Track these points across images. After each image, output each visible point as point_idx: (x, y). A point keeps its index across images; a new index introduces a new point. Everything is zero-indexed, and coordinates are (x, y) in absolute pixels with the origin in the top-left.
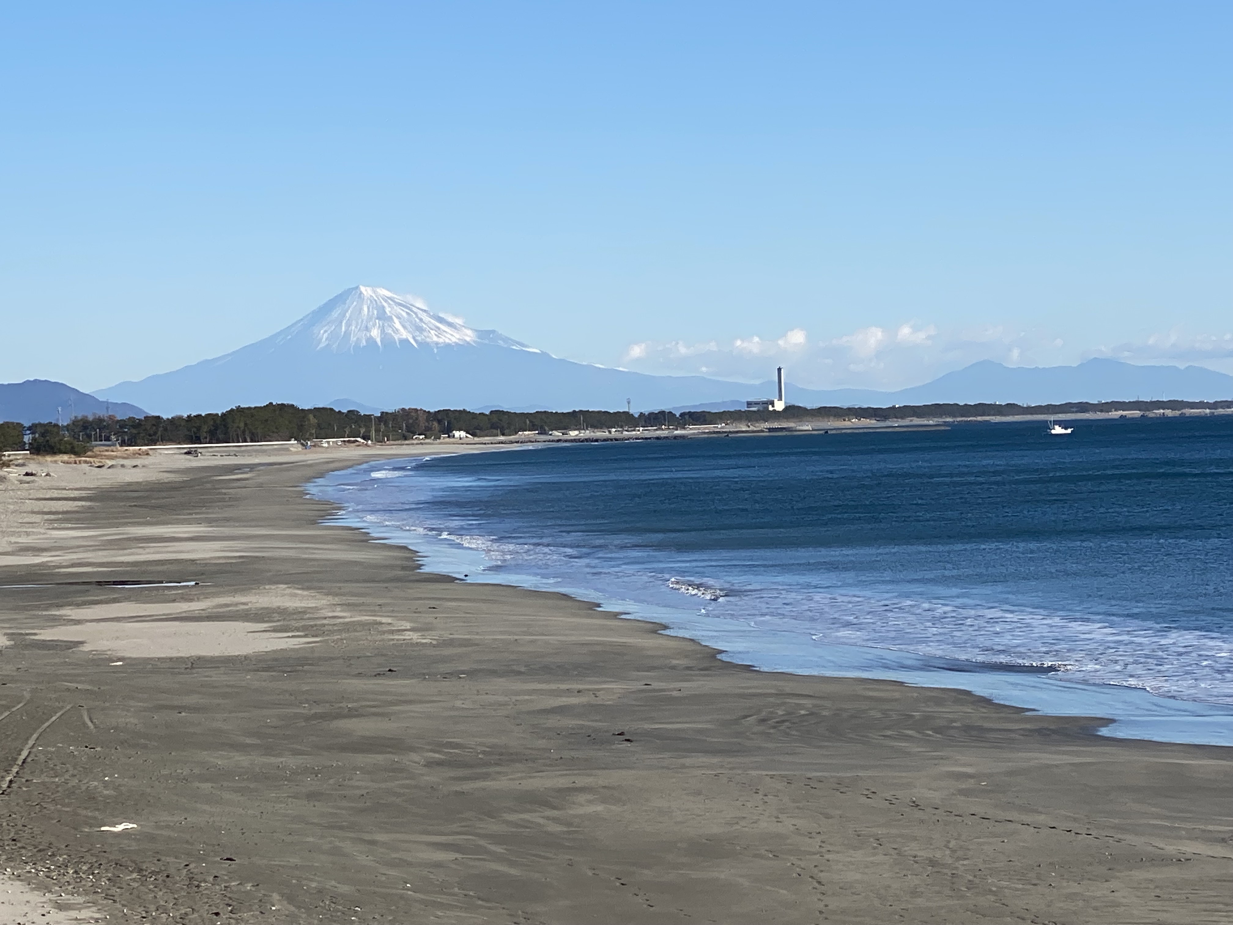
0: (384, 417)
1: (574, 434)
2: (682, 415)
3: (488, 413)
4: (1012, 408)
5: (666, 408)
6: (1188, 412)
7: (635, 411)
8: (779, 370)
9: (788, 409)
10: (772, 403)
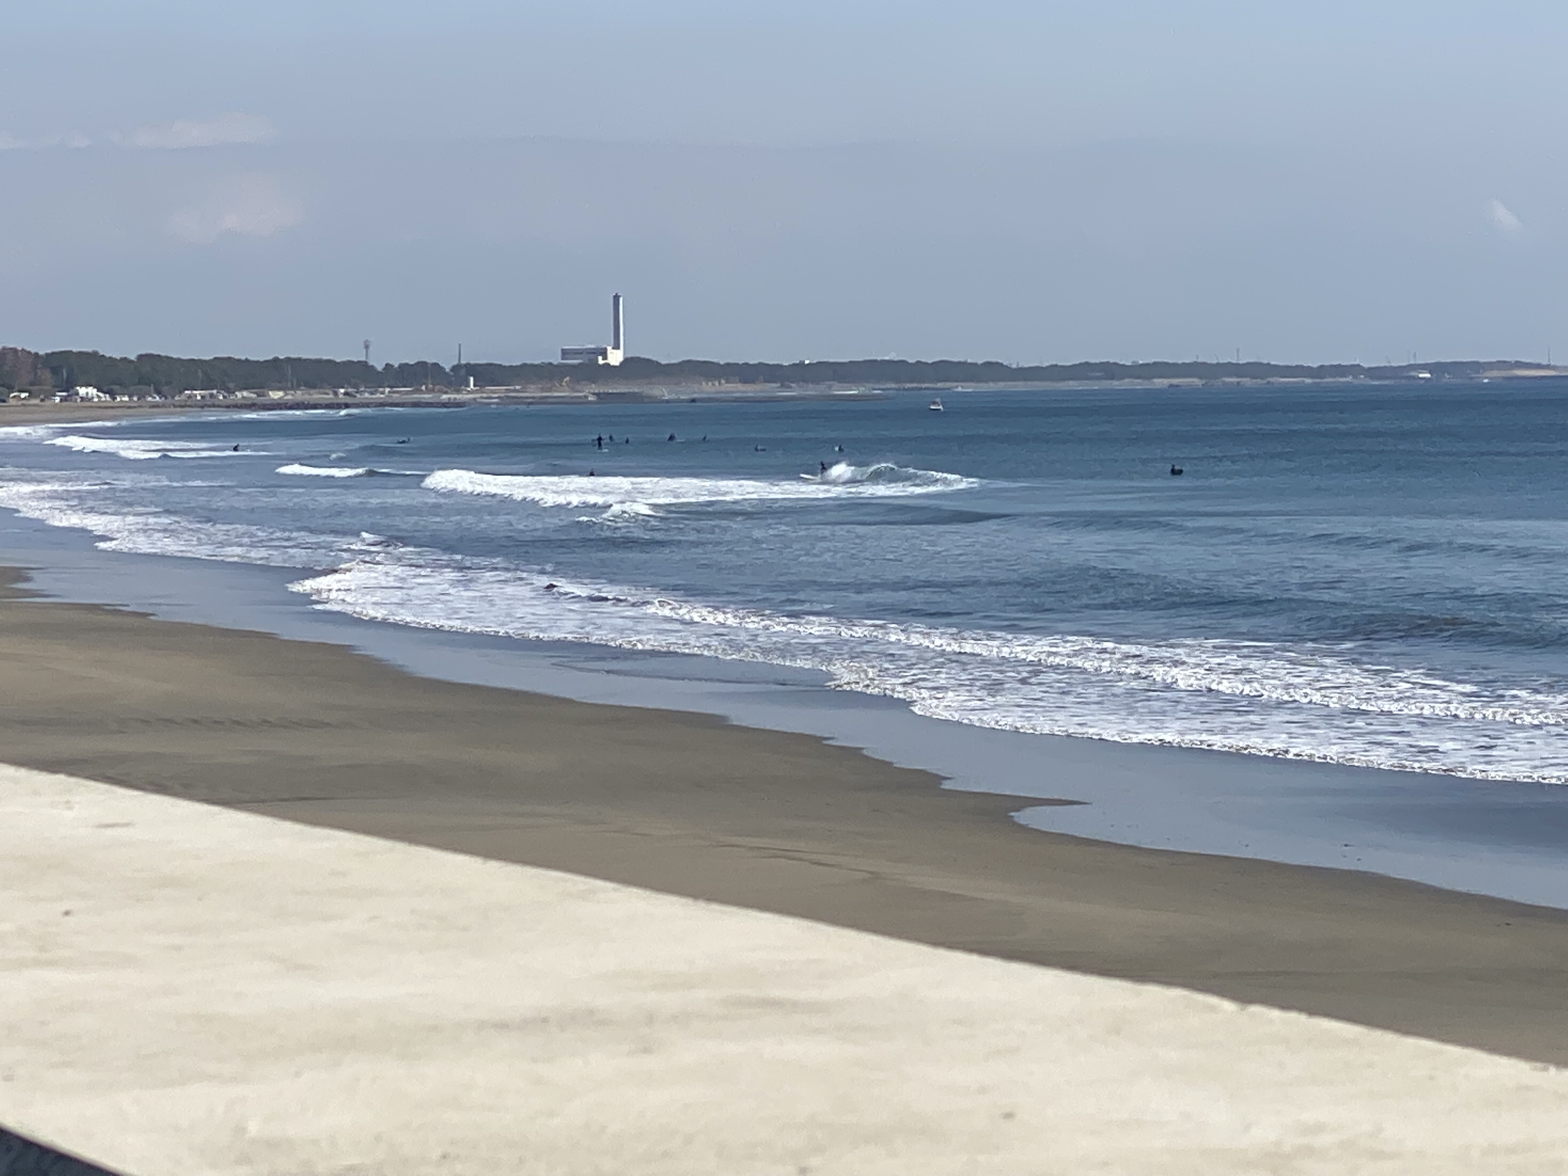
1: (276, 395)
2: (456, 368)
3: (134, 358)
7: (377, 361)
9: (630, 363)
10: (604, 353)
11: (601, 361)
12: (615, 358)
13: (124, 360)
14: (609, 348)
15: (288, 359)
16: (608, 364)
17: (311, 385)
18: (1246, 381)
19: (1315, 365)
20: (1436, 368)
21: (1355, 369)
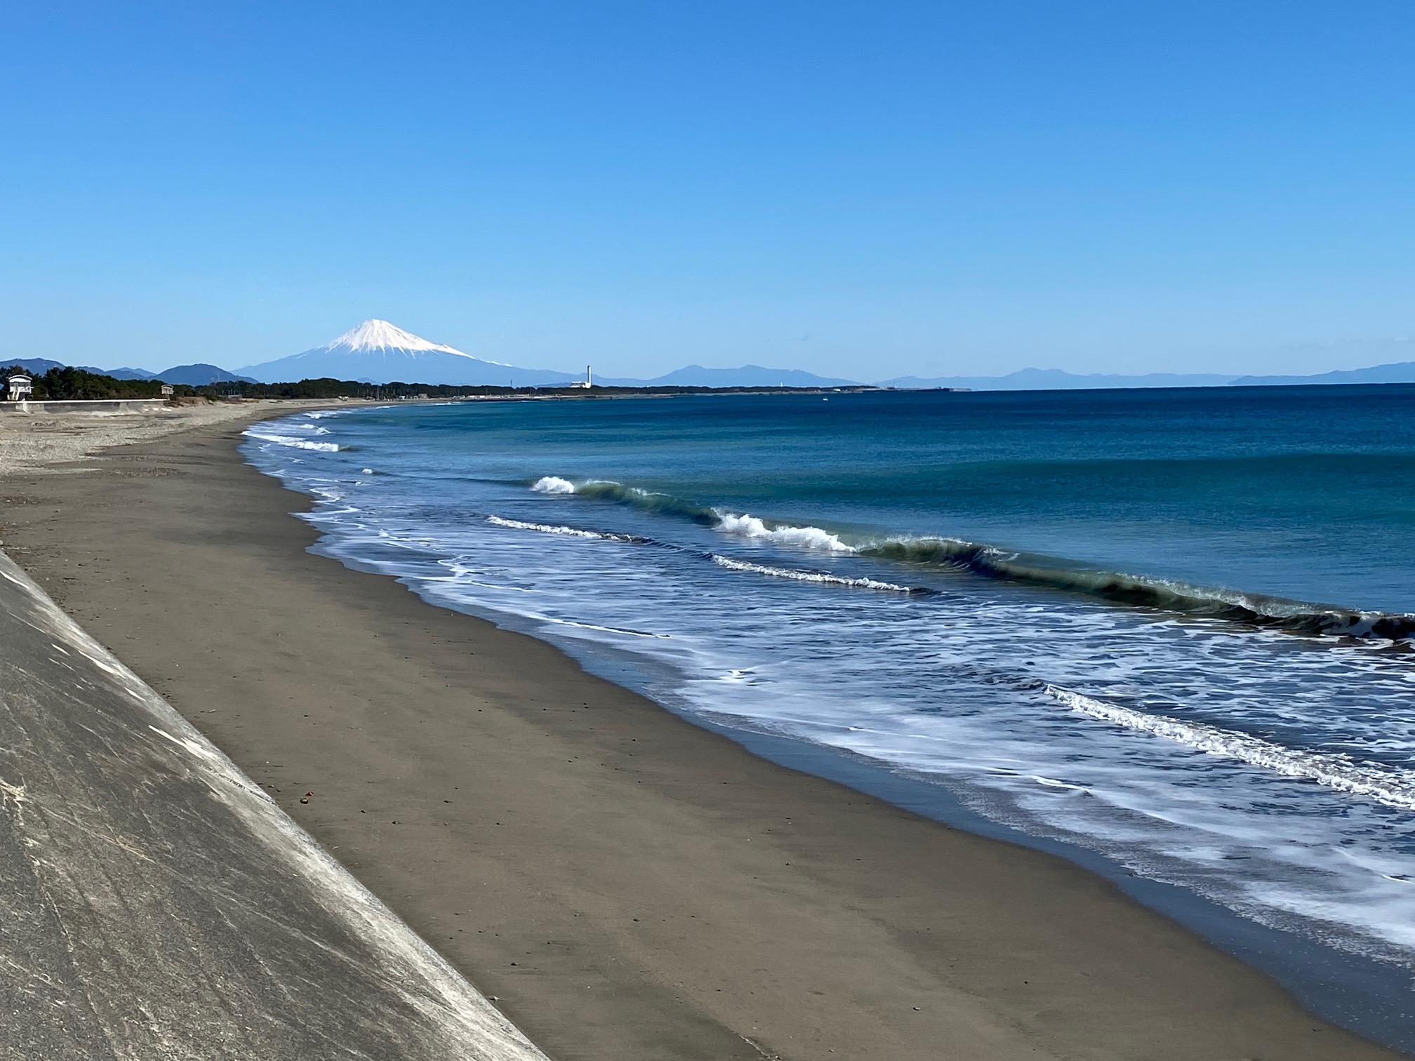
0: (384, 387)
1: (482, 397)
2: (538, 389)
3: (438, 385)
4: (706, 389)
5: (530, 386)
6: (793, 392)
7: (514, 387)
8: (588, 367)
9: (593, 387)
10: (585, 384)
11: (584, 386)
12: (588, 385)
13: (435, 386)
14: (586, 383)
15: (486, 386)
16: (586, 388)
17: (494, 394)
18: (784, 393)
19: (805, 387)
20: (843, 388)
21: (817, 389)
